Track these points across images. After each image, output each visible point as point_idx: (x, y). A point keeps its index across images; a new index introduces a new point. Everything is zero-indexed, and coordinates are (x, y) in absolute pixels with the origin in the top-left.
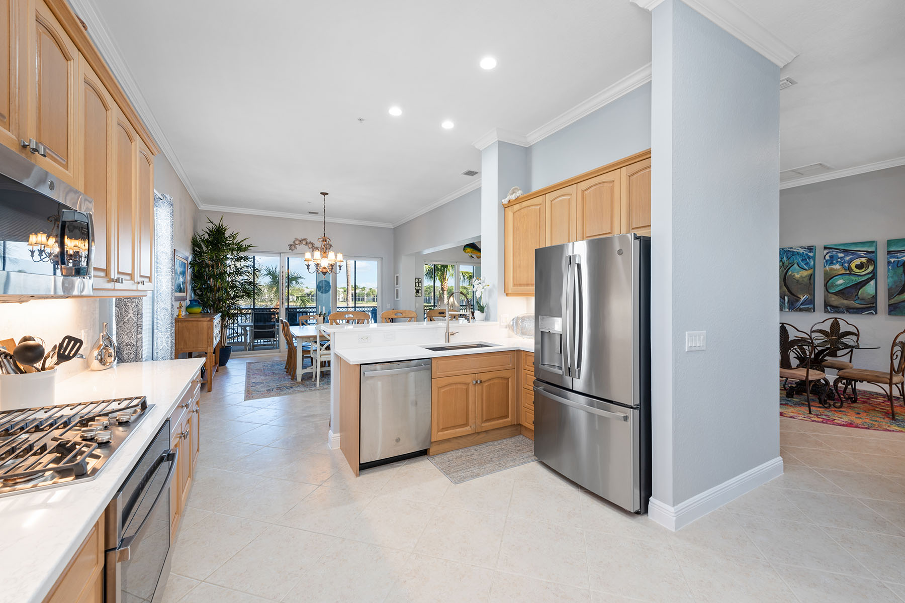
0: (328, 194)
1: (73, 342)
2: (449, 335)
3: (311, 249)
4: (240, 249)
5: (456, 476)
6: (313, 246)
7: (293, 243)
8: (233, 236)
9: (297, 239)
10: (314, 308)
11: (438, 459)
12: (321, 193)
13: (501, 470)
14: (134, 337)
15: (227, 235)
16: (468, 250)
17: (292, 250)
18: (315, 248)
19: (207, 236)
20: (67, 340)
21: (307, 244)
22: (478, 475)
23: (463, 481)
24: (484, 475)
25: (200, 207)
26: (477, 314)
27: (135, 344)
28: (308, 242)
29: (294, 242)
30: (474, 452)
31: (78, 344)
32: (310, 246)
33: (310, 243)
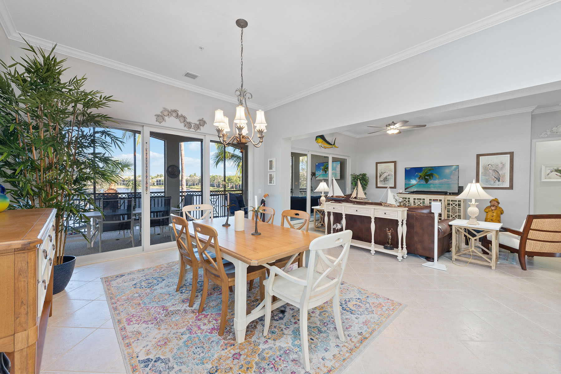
8: (76, 82)
9: (165, 110)
10: (162, 192)
16: (320, 140)
17: (160, 123)
21: (177, 116)
28: (180, 114)
33: (182, 116)
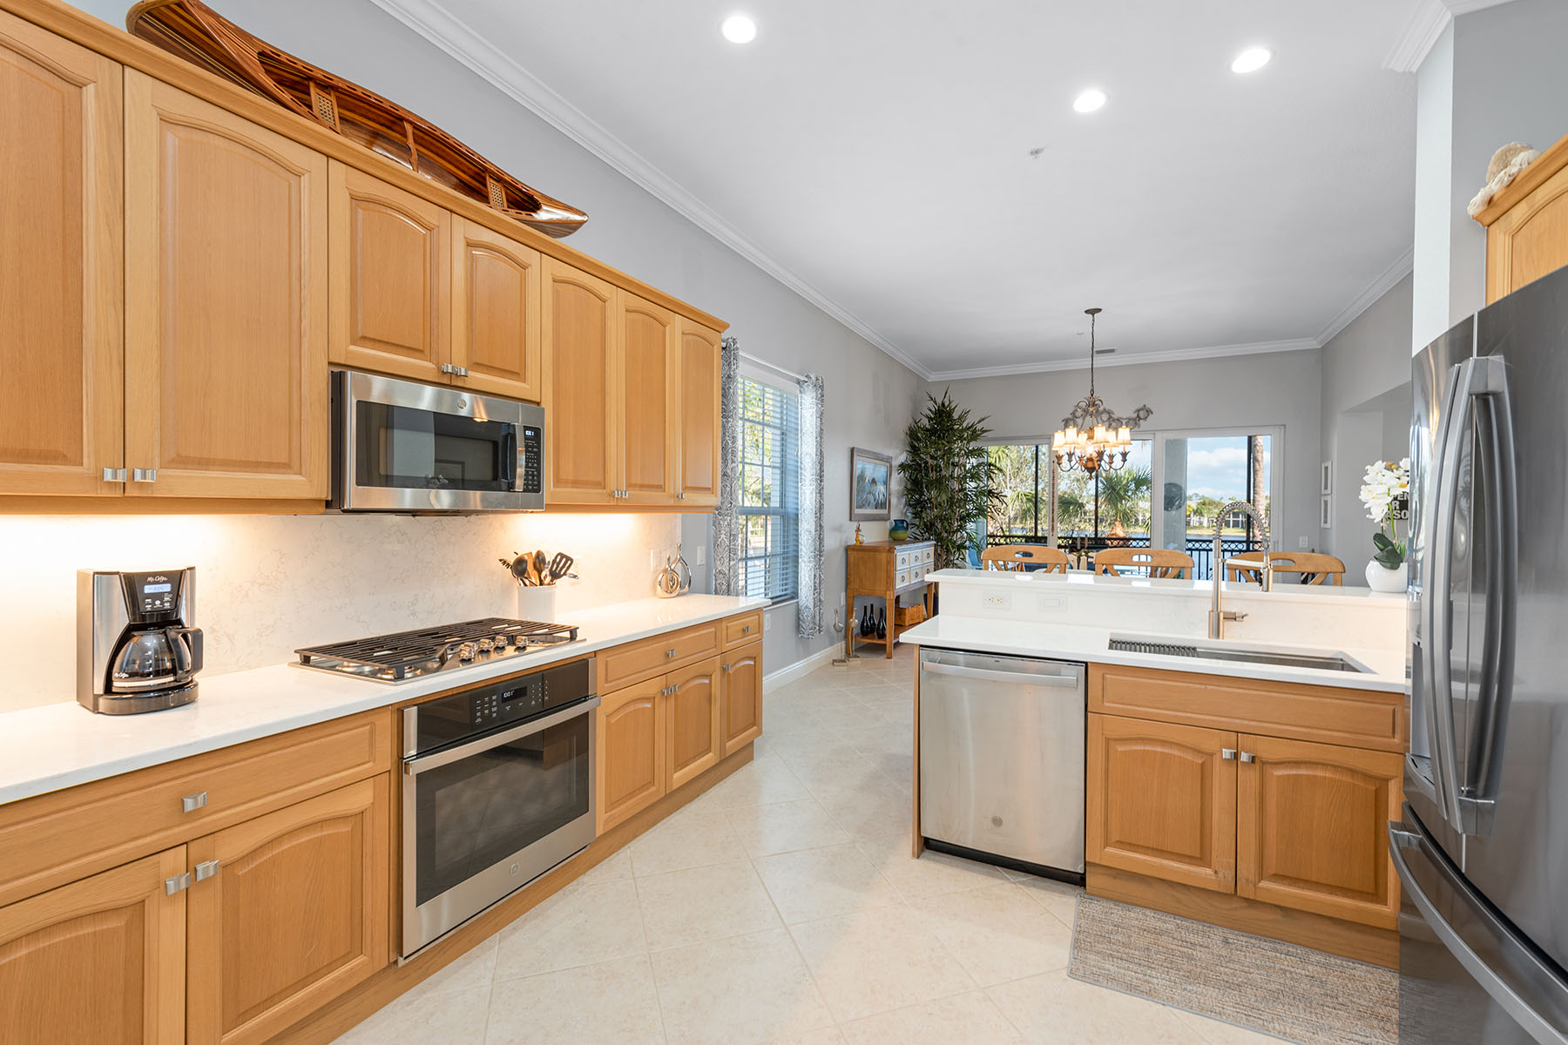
0: (1100, 310)
1: (564, 559)
2: (1220, 619)
3: (1107, 423)
4: (975, 435)
5: (1092, 963)
6: (1110, 417)
7: (1070, 417)
8: (964, 417)
11: (1097, 908)
12: (1087, 312)
13: (1236, 1022)
14: (726, 564)
15: (955, 416)
18: (1114, 420)
19: (925, 422)
20: (559, 557)
22: (1150, 994)
23: (1096, 982)
24: (1168, 1001)
25: (928, 378)
26: (1372, 572)
27: (727, 572)
29: (1073, 414)
30: (1210, 943)
31: (569, 562)
32: (1105, 417)
